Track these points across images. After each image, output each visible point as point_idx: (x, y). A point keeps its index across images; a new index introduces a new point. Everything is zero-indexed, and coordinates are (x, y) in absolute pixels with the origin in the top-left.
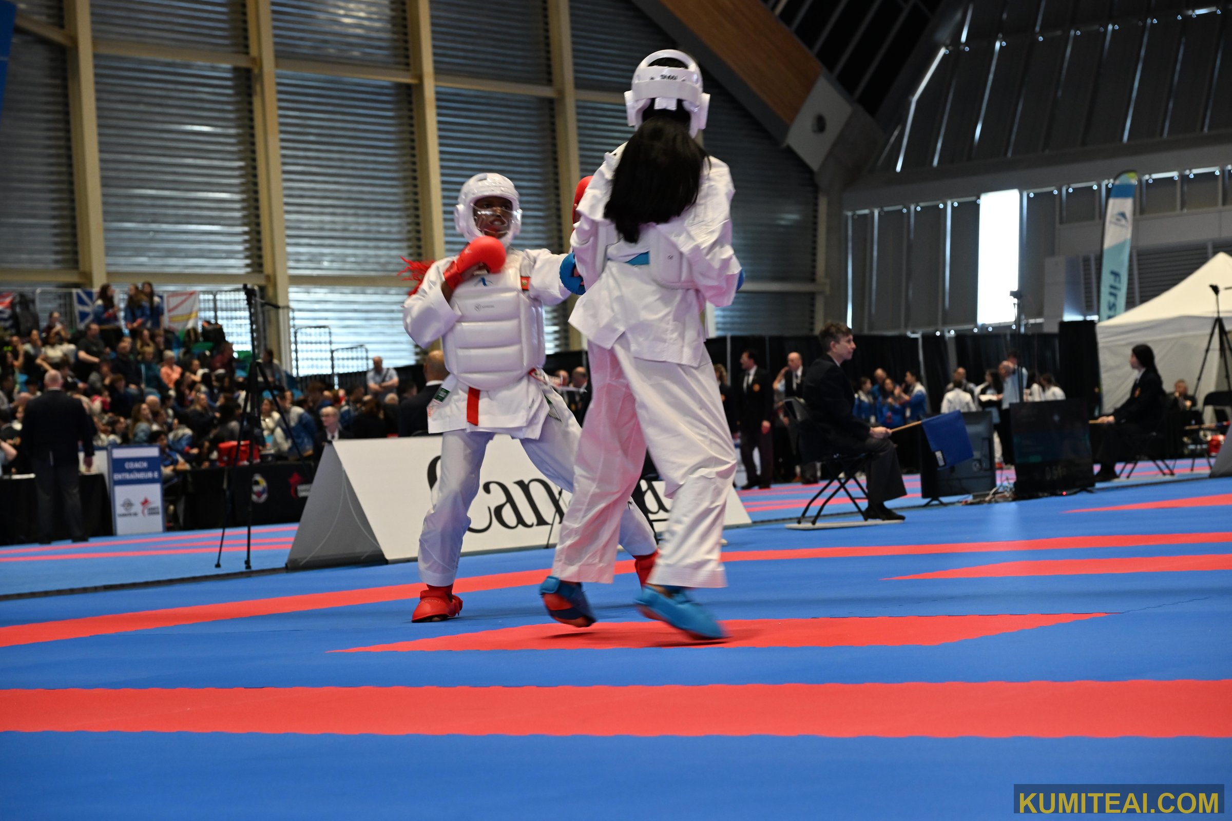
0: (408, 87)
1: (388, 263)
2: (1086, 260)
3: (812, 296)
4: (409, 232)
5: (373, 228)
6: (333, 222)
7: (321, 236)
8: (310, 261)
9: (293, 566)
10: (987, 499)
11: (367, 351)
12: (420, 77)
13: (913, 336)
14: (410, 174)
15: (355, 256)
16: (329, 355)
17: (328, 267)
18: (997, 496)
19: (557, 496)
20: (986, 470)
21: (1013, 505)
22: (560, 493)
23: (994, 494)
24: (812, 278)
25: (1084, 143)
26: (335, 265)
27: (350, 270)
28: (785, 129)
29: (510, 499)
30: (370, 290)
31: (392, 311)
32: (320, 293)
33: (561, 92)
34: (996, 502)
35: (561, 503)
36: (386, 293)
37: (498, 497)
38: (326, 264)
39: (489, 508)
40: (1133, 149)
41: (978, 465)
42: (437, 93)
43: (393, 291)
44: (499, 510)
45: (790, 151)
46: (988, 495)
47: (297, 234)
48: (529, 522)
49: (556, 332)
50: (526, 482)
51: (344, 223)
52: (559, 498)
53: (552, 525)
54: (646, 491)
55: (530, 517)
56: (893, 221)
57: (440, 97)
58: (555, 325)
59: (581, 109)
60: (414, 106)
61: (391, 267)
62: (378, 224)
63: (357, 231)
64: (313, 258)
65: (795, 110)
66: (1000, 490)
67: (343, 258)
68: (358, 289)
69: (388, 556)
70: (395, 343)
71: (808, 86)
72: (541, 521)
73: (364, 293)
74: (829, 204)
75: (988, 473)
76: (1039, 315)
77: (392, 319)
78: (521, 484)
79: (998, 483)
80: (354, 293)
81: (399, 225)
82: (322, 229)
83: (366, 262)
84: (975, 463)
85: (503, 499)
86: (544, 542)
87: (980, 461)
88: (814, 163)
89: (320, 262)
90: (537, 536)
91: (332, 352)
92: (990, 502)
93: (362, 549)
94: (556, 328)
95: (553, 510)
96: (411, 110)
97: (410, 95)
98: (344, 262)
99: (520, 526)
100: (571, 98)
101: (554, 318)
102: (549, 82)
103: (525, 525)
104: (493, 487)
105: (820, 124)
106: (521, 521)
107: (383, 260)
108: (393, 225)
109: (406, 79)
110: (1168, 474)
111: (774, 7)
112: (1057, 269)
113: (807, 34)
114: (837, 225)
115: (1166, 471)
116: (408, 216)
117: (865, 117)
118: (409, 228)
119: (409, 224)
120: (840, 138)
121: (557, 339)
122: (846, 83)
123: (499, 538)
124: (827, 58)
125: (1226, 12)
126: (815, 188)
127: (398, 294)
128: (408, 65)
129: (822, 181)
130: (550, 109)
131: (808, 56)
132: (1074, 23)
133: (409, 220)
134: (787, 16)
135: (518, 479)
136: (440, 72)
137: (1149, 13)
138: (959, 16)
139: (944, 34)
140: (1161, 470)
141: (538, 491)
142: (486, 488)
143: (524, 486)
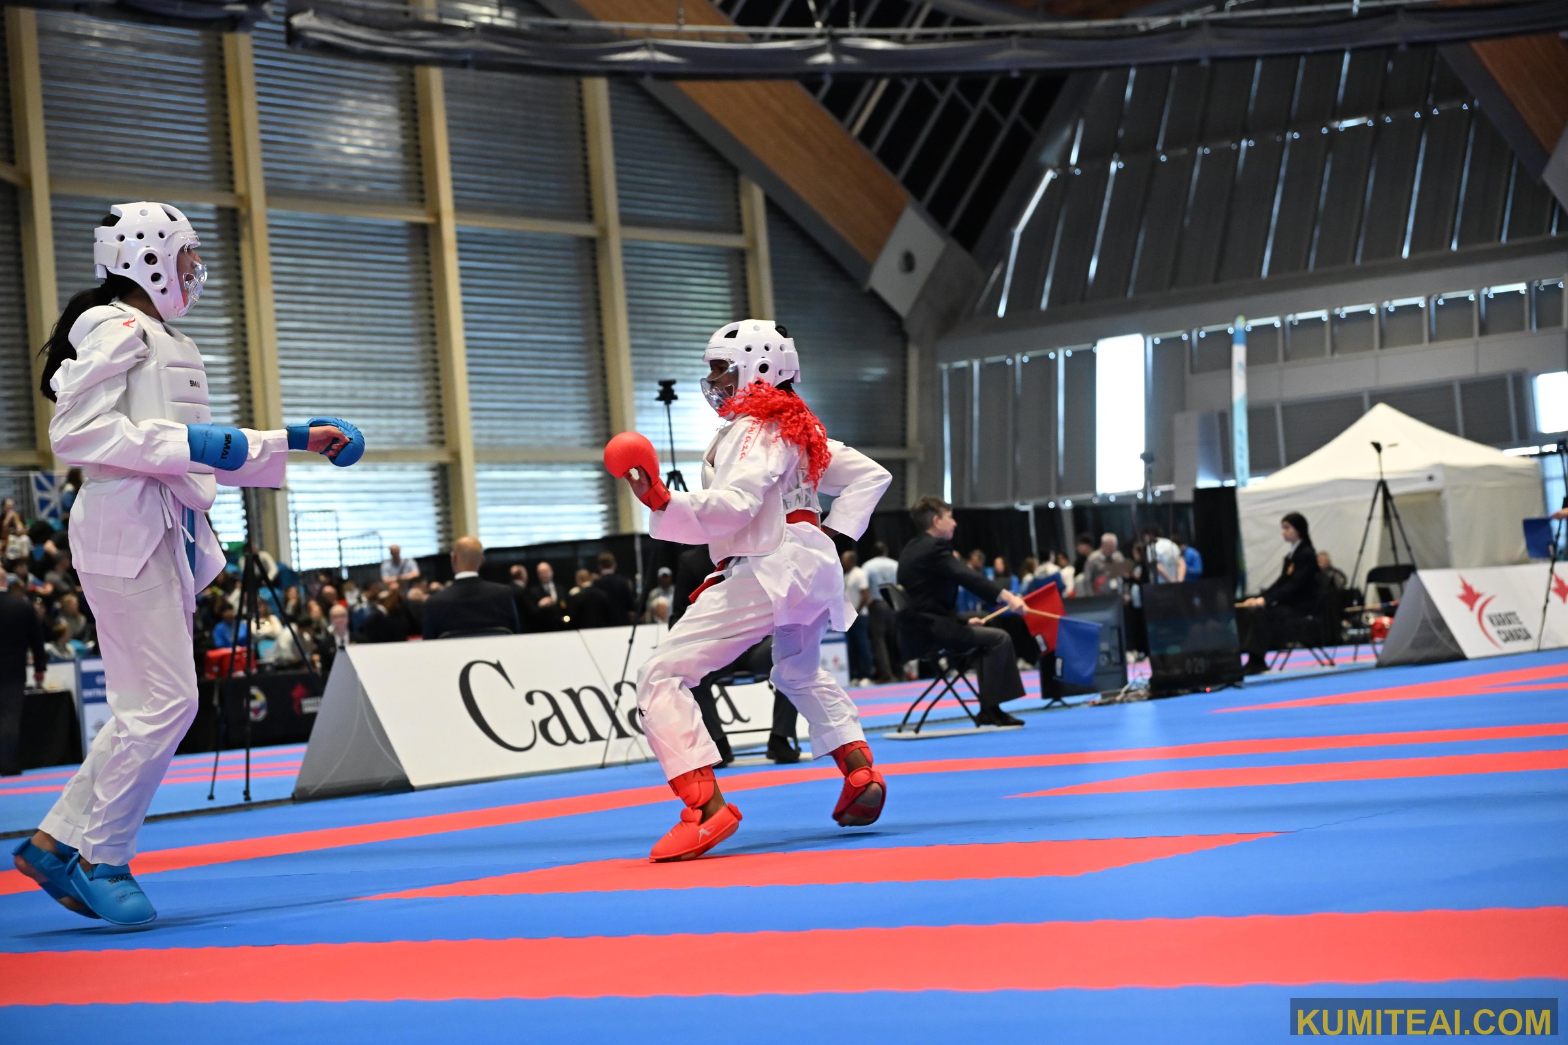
0: (422, 228)
1: (403, 435)
3: (903, 464)
4: (428, 397)
5: (385, 394)
6: (338, 388)
9: (301, 797)
10: (1118, 698)
11: (381, 538)
12: (437, 215)
13: (1023, 508)
14: (428, 329)
16: (336, 544)
18: (1130, 694)
19: (613, 706)
20: (1116, 664)
21: (1150, 705)
22: (617, 703)
23: (1127, 692)
24: (903, 444)
25: (1216, 279)
28: (868, 268)
29: (557, 711)
31: (410, 491)
33: (604, 231)
34: (1129, 701)
35: (618, 715)
36: (402, 470)
37: (543, 708)
39: (533, 724)
40: (1275, 285)
41: (1106, 658)
42: (459, 233)
43: (411, 467)
44: (544, 724)
45: (874, 296)
46: (1119, 693)
47: (296, 404)
48: (580, 738)
49: (603, 512)
50: (576, 690)
51: (352, 388)
52: (616, 708)
53: (608, 740)
54: (717, 699)
55: (581, 731)
56: (996, 375)
57: (463, 239)
58: (602, 503)
59: (628, 249)
60: (431, 250)
61: (407, 439)
62: (392, 389)
63: (366, 397)
65: (878, 246)
66: (1134, 688)
68: (369, 465)
69: (415, 782)
71: (894, 217)
72: (595, 737)
73: (375, 470)
74: (921, 356)
75: (1118, 668)
76: (1169, 480)
77: (409, 501)
78: (570, 692)
79: (1130, 678)
80: (364, 470)
81: (416, 389)
82: (324, 396)
83: (378, 434)
84: (1102, 656)
85: (549, 710)
86: (599, 761)
87: (1108, 654)
88: (902, 308)
90: (591, 754)
91: (340, 540)
92: (1122, 702)
93: (383, 775)
94: (603, 507)
95: (609, 722)
96: (427, 254)
97: (425, 236)
99: (570, 743)
100: (616, 237)
101: (602, 495)
102: (590, 217)
103: (576, 741)
104: (537, 697)
105: (909, 263)
106: (570, 736)
107: (398, 431)
108: (411, 389)
109: (420, 218)
110: (1327, 665)
111: (851, 127)
112: (1188, 427)
113: (891, 157)
114: (931, 382)
115: (1325, 660)
116: (426, 379)
117: (960, 253)
118: (428, 392)
119: (427, 388)
120: (932, 280)
121: (604, 520)
122: (938, 213)
123: (545, 757)
124: (915, 185)
125: (1379, 123)
126: (904, 338)
127: (416, 470)
128: (422, 200)
129: (912, 329)
130: (591, 249)
131: (892, 183)
132: (1202, 140)
133: (427, 383)
134: (867, 136)
135: (566, 687)
136: (461, 207)
137: (1289, 125)
138: (1067, 133)
139: (1050, 155)
140: (1319, 660)
141: (590, 701)
142: (529, 698)
143: (574, 695)
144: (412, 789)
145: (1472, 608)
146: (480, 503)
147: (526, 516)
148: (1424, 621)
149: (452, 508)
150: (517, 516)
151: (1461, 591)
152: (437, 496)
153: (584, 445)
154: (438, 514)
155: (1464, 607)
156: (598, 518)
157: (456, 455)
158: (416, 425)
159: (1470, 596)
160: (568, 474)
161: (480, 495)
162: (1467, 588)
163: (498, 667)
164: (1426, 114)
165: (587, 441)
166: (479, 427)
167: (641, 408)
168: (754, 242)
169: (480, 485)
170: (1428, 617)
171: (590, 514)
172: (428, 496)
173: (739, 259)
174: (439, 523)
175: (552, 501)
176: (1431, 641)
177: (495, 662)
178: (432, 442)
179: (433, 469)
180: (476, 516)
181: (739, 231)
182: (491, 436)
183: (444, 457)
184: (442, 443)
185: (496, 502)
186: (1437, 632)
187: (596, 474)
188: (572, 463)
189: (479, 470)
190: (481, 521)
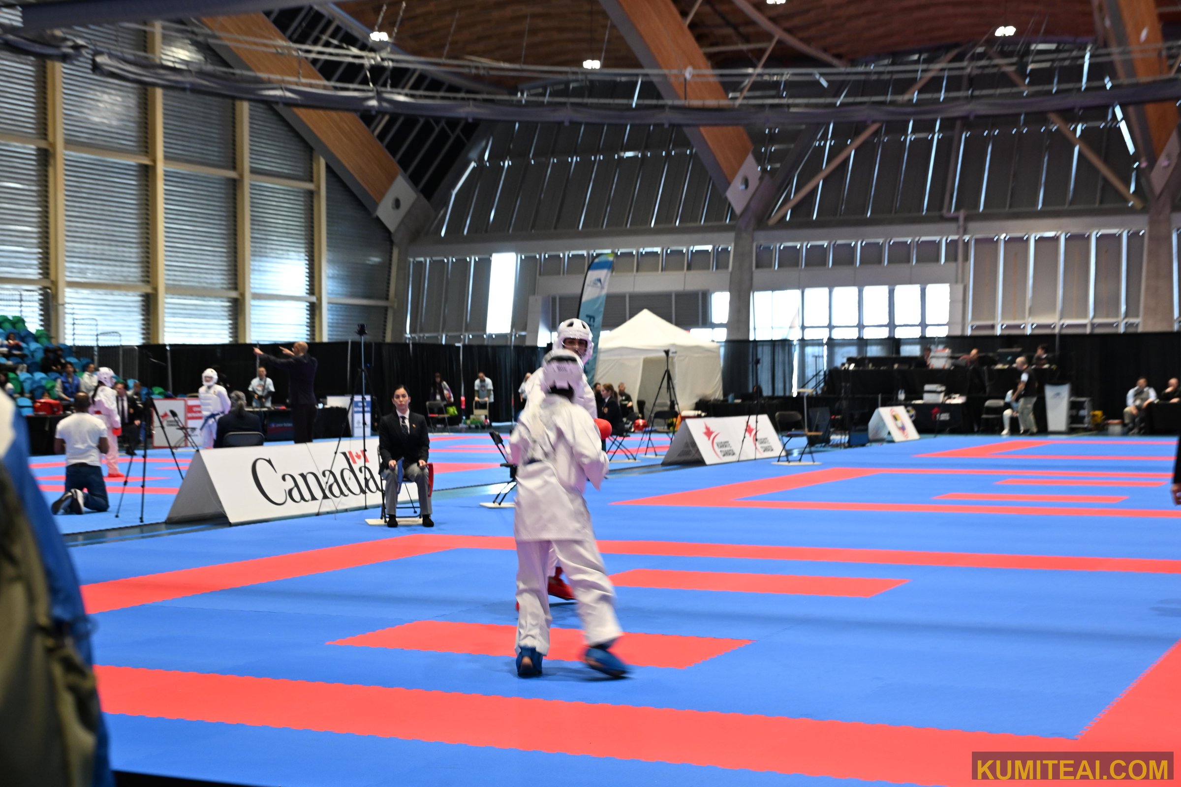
0: (146, 167)
1: (129, 276)
2: (554, 299)
3: (386, 309)
4: (143, 257)
5: (119, 254)
6: (95, 249)
7: (87, 257)
8: (80, 273)
9: (172, 522)
11: (120, 336)
12: (154, 161)
13: (457, 345)
14: (145, 221)
15: (108, 270)
16: (95, 338)
17: (91, 277)
19: (322, 482)
22: (324, 481)
24: (387, 299)
25: (555, 228)
26: (96, 276)
27: (103, 279)
28: (376, 205)
29: (297, 485)
30: (116, 292)
31: (129, 306)
32: (85, 293)
33: (241, 176)
36: (126, 295)
38: (89, 275)
39: (286, 491)
40: (584, 235)
42: (165, 171)
43: (131, 293)
44: (290, 491)
45: (378, 220)
47: (73, 256)
48: (307, 499)
49: (230, 324)
50: (305, 474)
51: (103, 250)
52: (323, 484)
55: (307, 496)
56: (439, 266)
57: (167, 174)
58: (230, 319)
59: (253, 187)
60: (150, 180)
61: (130, 279)
62: (124, 252)
63: (110, 255)
64: (82, 271)
65: (382, 194)
67: (100, 272)
68: (108, 291)
69: (232, 520)
70: (130, 326)
71: (391, 179)
72: (314, 498)
73: (112, 294)
74: (399, 253)
76: (524, 329)
77: (129, 311)
80: (106, 294)
81: (137, 253)
82: (88, 253)
83: (115, 275)
85: (292, 485)
88: (392, 227)
89: (85, 273)
91: (98, 335)
93: (209, 510)
94: (230, 322)
96: (147, 181)
97: (147, 171)
98: (101, 274)
99: (302, 501)
100: (248, 180)
101: (230, 315)
102: (234, 168)
103: (305, 500)
104: (287, 477)
105: (397, 204)
106: (302, 498)
107: (125, 274)
108: (133, 252)
109: (146, 161)
110: (632, 459)
111: (373, 132)
112: (536, 303)
113: (392, 148)
114: (403, 266)
115: (630, 457)
116: (142, 247)
117: (426, 202)
118: (143, 255)
119: (142, 252)
120: (409, 213)
121: (230, 328)
122: (414, 179)
123: (291, 509)
124: (404, 164)
125: (644, 156)
126: (392, 243)
127: (134, 296)
128: (147, 152)
129: (396, 239)
130: (234, 186)
131: (392, 162)
132: (553, 155)
133: (143, 250)
134: (381, 137)
135: (300, 472)
136: (167, 158)
137: (597, 152)
138: (484, 144)
139: (474, 154)
140: (627, 456)
141: (311, 479)
142: (284, 478)
143: (303, 476)
144: (230, 525)
145: (709, 439)
146: (166, 315)
147: (189, 323)
148: (687, 443)
149: (151, 317)
150: (185, 323)
151: (704, 430)
152: (143, 310)
153: (222, 288)
154: (143, 320)
155: (706, 438)
156: (227, 327)
157: (156, 289)
158: (134, 271)
159: (708, 433)
160: (213, 303)
161: (167, 311)
162: (707, 428)
163: (269, 462)
164: (668, 154)
165: (225, 286)
166: (169, 275)
167: (254, 270)
168: (319, 187)
169: (167, 306)
170: (688, 441)
171: (223, 325)
172: (138, 309)
173: (311, 195)
174: (143, 324)
175: (204, 317)
176: (687, 453)
177: (268, 459)
178: (143, 281)
179: (142, 296)
180: (164, 321)
181: (311, 180)
182: (174, 280)
183: (148, 290)
184: (148, 282)
185: (174, 315)
186: (691, 448)
187: (228, 304)
188: (216, 297)
189: (166, 298)
190: (166, 324)
